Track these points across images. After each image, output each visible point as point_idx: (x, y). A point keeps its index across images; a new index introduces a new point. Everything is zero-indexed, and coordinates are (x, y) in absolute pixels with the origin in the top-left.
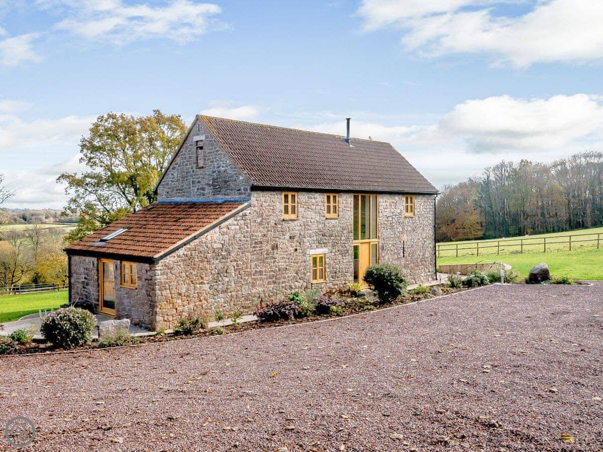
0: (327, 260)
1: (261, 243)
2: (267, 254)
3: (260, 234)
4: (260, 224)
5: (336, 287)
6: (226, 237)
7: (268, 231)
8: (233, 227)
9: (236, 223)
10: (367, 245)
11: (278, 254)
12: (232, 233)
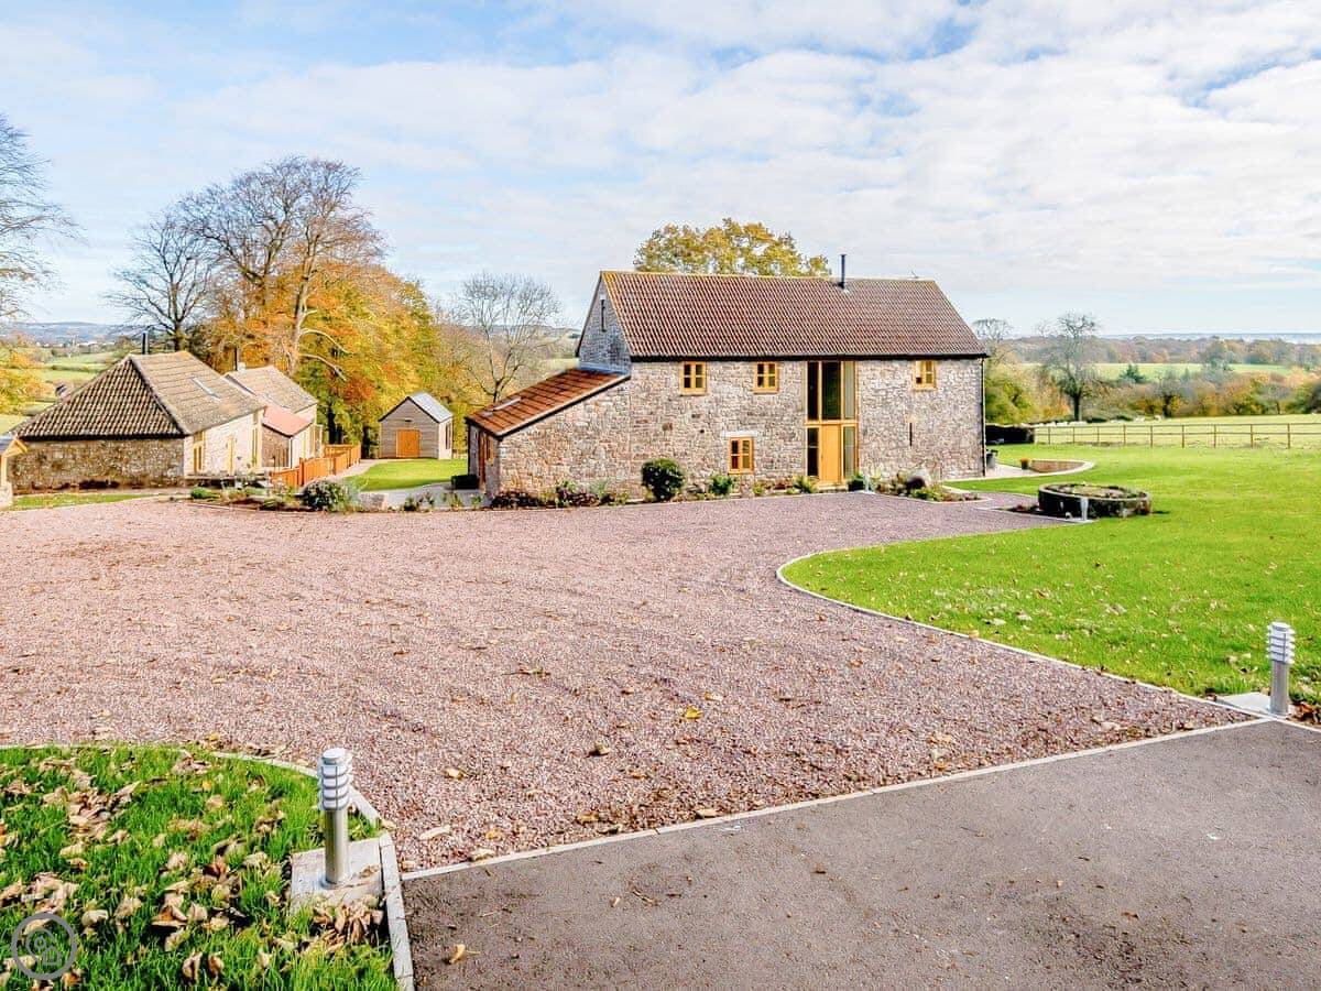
0: (757, 446)
1: (646, 422)
2: (656, 435)
3: (644, 412)
4: (644, 400)
5: (773, 480)
6: (593, 414)
7: (658, 408)
8: (604, 404)
9: (608, 398)
10: (836, 428)
11: (672, 436)
12: (602, 410)
